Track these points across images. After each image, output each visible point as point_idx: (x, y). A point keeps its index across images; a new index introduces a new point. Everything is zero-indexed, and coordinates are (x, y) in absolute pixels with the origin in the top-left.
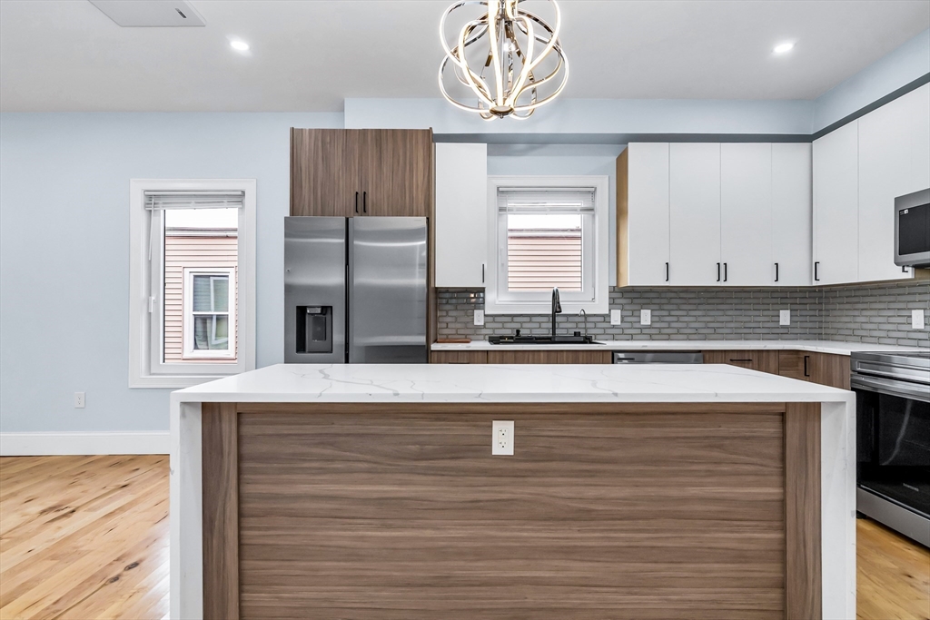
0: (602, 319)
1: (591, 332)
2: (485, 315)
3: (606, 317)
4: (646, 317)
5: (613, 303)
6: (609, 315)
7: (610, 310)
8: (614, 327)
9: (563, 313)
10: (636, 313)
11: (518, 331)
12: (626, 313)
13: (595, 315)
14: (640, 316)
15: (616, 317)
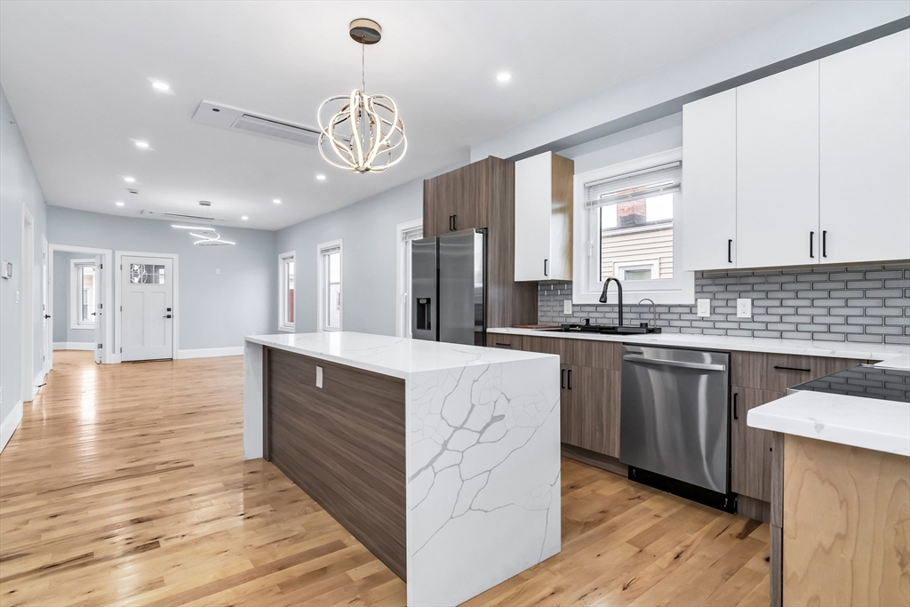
0: (687, 310)
1: (659, 323)
2: (573, 305)
3: (692, 308)
4: (744, 307)
5: (700, 291)
6: (696, 306)
7: (696, 300)
8: (703, 319)
9: (608, 302)
10: (730, 303)
11: (588, 321)
12: (716, 303)
13: (680, 306)
14: (736, 307)
15: (704, 307)
